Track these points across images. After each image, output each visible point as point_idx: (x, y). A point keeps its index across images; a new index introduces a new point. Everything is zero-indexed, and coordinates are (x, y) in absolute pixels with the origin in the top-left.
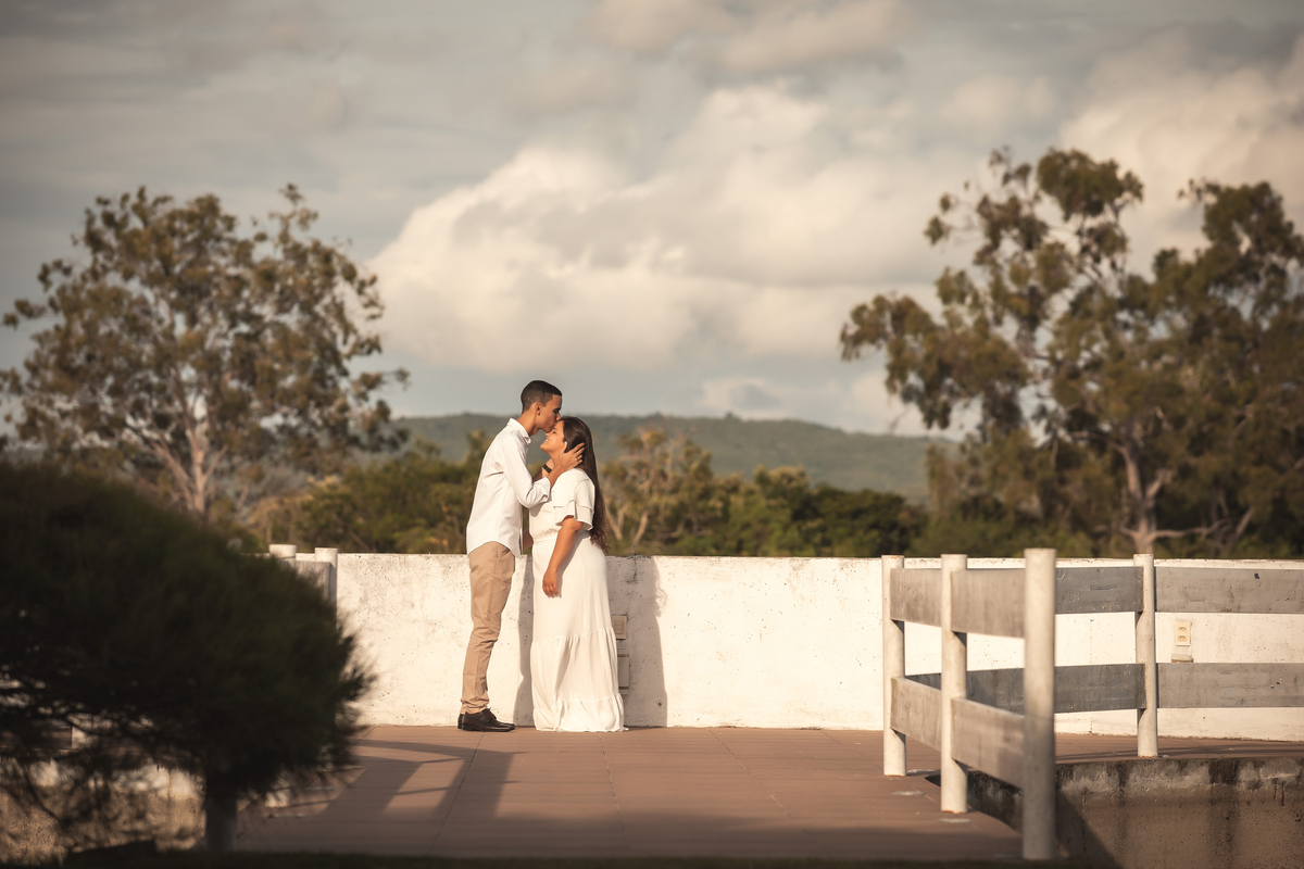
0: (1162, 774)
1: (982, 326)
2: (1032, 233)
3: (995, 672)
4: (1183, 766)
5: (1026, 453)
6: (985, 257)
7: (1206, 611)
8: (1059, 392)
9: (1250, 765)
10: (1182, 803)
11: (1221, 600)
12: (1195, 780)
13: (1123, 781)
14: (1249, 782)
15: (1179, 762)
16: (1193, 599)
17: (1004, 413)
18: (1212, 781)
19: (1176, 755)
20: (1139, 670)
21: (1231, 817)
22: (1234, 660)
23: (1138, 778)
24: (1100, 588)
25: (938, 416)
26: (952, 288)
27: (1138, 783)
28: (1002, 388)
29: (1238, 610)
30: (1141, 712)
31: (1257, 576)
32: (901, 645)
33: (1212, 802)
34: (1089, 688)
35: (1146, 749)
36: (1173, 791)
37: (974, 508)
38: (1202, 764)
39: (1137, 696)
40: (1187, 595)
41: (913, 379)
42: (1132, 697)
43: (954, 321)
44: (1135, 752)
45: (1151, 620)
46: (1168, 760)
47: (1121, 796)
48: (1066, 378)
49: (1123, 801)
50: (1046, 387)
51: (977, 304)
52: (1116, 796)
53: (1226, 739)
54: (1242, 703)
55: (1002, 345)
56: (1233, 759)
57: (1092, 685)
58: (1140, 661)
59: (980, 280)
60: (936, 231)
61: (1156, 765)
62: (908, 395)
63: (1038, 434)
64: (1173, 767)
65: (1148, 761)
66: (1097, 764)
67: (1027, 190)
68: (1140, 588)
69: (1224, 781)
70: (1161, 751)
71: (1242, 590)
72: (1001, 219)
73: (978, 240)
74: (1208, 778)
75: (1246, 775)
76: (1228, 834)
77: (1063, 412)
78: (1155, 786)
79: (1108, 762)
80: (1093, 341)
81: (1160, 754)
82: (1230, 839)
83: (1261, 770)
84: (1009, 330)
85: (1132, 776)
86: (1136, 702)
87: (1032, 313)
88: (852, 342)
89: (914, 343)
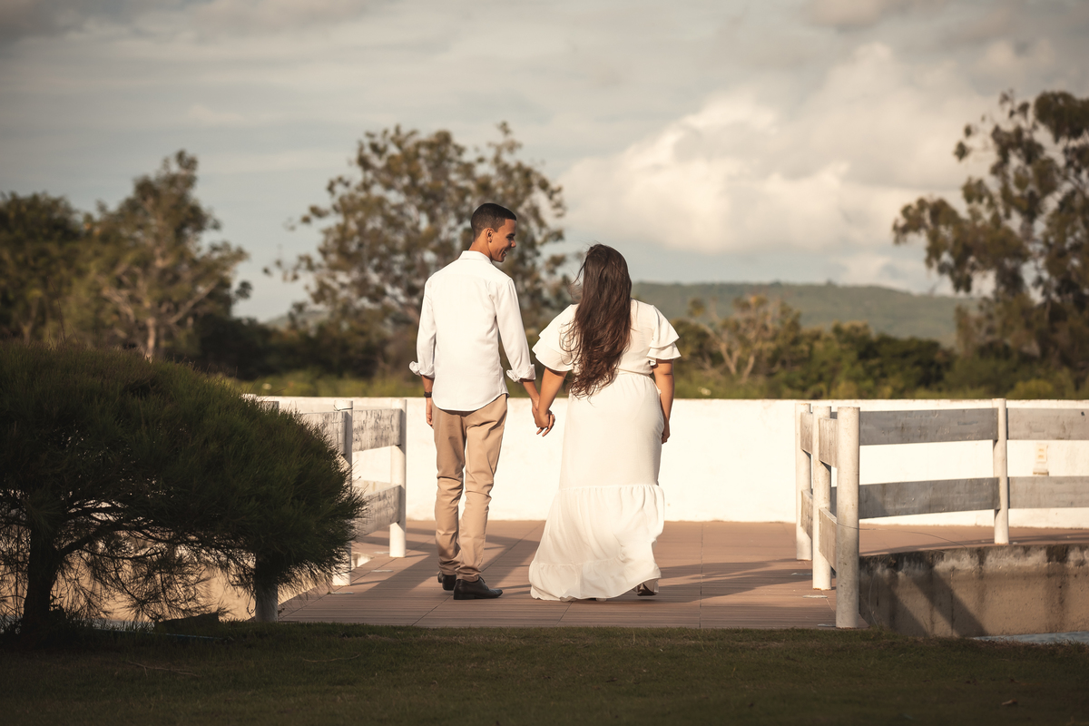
0: (1012, 556)
1: (996, 220)
2: (1031, 151)
3: (884, 485)
4: (1027, 550)
5: (1027, 310)
6: (998, 169)
7: (1045, 439)
8: (1050, 266)
9: (1077, 549)
10: (1026, 577)
11: (1056, 431)
12: (1037, 560)
13: (982, 561)
14: (1077, 561)
15: (1024, 547)
16: (1036, 430)
17: (1011, 281)
18: (1049, 561)
19: (1023, 542)
20: (995, 482)
21: (1063, 586)
22: (1078, 473)
23: (993, 559)
24: (965, 424)
25: (963, 283)
26: (973, 191)
27: (992, 563)
28: (1008, 263)
29: (1069, 438)
30: (997, 511)
31: (1083, 414)
33: (1049, 576)
34: (956, 495)
35: (1001, 538)
36: (1019, 568)
38: (1041, 549)
39: (993, 500)
40: (1031, 428)
41: (946, 257)
42: (990, 501)
43: (975, 215)
44: (992, 540)
45: (1004, 445)
46: (1016, 547)
47: (980, 573)
48: (1056, 258)
49: (981, 576)
50: (1041, 262)
51: (992, 204)
52: (976, 572)
53: (1072, 529)
54: (1072, 504)
55: (1009, 232)
56: (1064, 545)
57: (959, 493)
58: (996, 475)
59: (993, 185)
60: (962, 152)
61: (1007, 550)
62: (943, 269)
63: (1036, 296)
64: (1020, 551)
65: (1001, 547)
66: (962, 549)
67: (1027, 121)
68: (996, 424)
69: (1057, 561)
70: (1011, 539)
71: (1071, 424)
72: (1007, 143)
73: (992, 157)
74: (1046, 558)
75: (1073, 556)
76: (1060, 598)
77: (1055, 283)
78: (1006, 564)
79: (970, 548)
80: (1074, 229)
81: (1011, 541)
82: (1062, 602)
83: (1085, 552)
84: (1015, 222)
85: (988, 558)
86: (993, 504)
87: (1031, 210)
88: (901, 232)
89: (946, 232)
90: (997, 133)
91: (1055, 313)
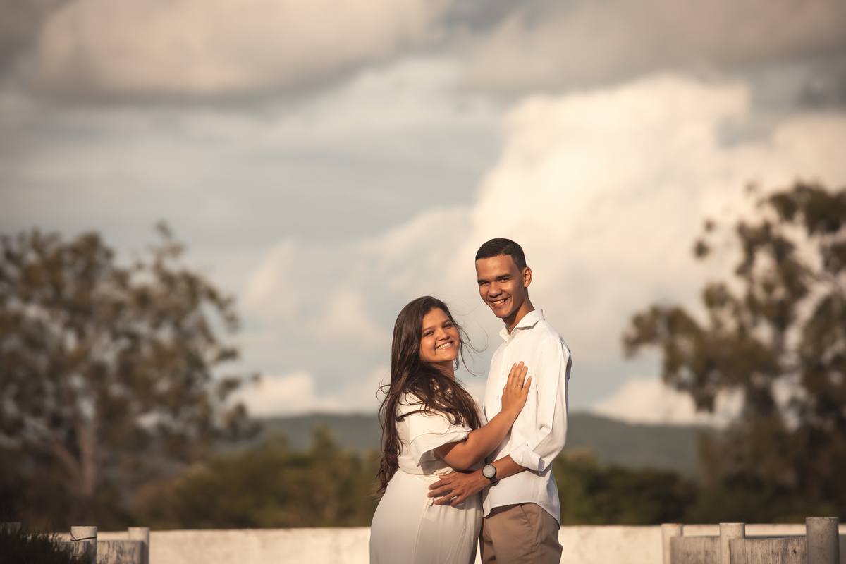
1: (742, 330)
2: (782, 250)
5: (780, 435)
6: (744, 270)
8: (808, 382)
17: (761, 402)
25: (705, 403)
26: (715, 297)
28: (758, 379)
37: (738, 482)
41: (685, 374)
43: (718, 324)
48: (813, 372)
50: (796, 378)
51: (737, 312)
55: (757, 346)
59: (738, 288)
60: (701, 250)
62: (681, 387)
63: (792, 421)
67: (771, 214)
72: (754, 239)
73: (736, 256)
77: (812, 402)
80: (834, 340)
84: (764, 333)
87: (781, 317)
88: (632, 344)
89: (685, 345)
90: (742, 230)
91: (813, 437)
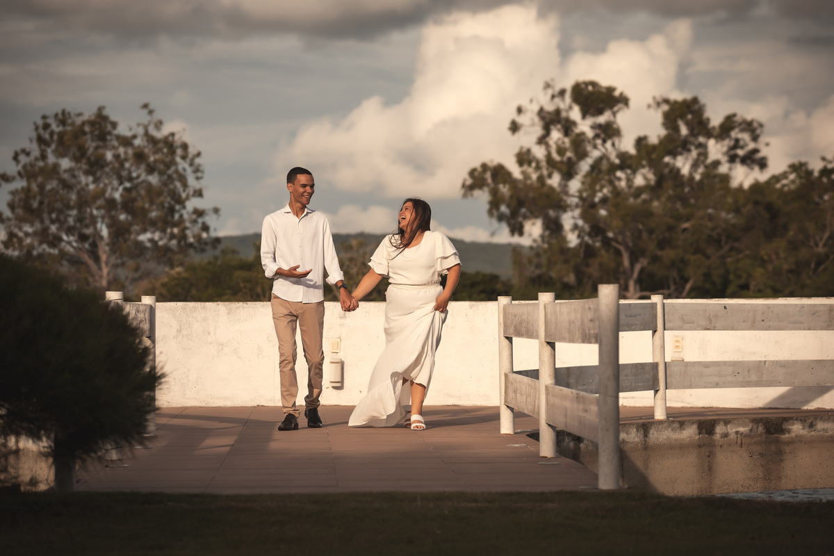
0: (670, 430)
1: (541, 179)
2: (568, 126)
3: (568, 369)
4: (682, 425)
5: (564, 250)
6: (542, 140)
7: (695, 329)
8: (584, 216)
9: (722, 423)
10: (681, 447)
11: (704, 323)
12: (690, 433)
13: (646, 435)
14: (722, 434)
15: (680, 422)
16: (687, 323)
17: (554, 227)
18: (699, 434)
19: (678, 418)
20: (655, 366)
21: (711, 455)
22: (709, 359)
23: (655, 432)
24: (631, 316)
25: (517, 229)
26: (524, 158)
27: (656, 436)
28: (552, 213)
29: (714, 329)
30: (656, 392)
31: (725, 307)
32: (510, 352)
33: (700, 446)
34: (625, 378)
35: (660, 415)
36: (676, 440)
38: (693, 423)
39: (654, 382)
40: (683, 320)
41: (503, 209)
42: (651, 383)
43: (526, 176)
44: (653, 416)
45: (662, 335)
46: (673, 421)
47: (645, 444)
48: (589, 208)
49: (646, 447)
50: (577, 212)
51: (538, 168)
52: (641, 444)
53: (704, 408)
54: (717, 385)
55: (552, 188)
56: (712, 420)
57: (626, 376)
58: (656, 361)
59: (539, 152)
60: (515, 127)
61: (666, 424)
62: (501, 218)
63: (573, 240)
64: (676, 425)
65: (660, 422)
66: (630, 424)
67: (565, 103)
68: (655, 316)
69: (706, 433)
70: (669, 415)
71: (716, 316)
72: (550, 120)
73: (538, 131)
74: (697, 432)
75: (719, 429)
76: (709, 466)
77: (587, 228)
78: (665, 437)
79: (637, 423)
80: (602, 187)
81: (668, 417)
82: (710, 468)
83: (729, 426)
84: (555, 180)
85: (651, 432)
86: (653, 386)
87: (568, 171)
88: (469, 189)
89: (504, 189)
90: (541, 112)
91: (587, 251)
